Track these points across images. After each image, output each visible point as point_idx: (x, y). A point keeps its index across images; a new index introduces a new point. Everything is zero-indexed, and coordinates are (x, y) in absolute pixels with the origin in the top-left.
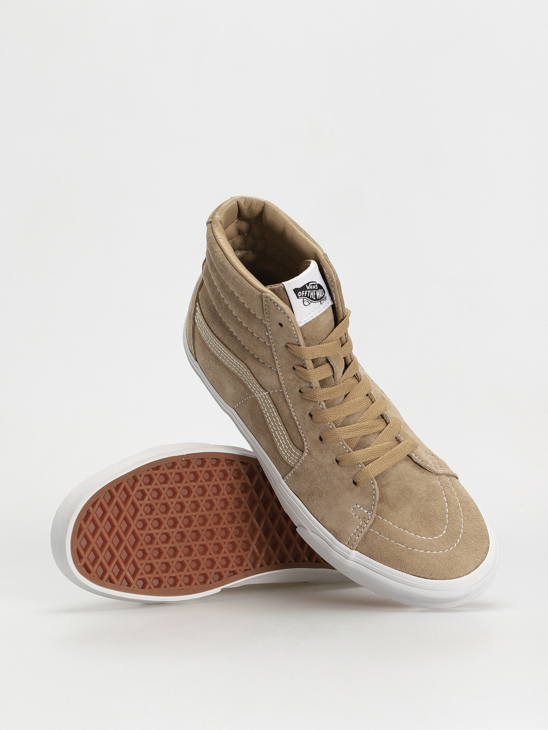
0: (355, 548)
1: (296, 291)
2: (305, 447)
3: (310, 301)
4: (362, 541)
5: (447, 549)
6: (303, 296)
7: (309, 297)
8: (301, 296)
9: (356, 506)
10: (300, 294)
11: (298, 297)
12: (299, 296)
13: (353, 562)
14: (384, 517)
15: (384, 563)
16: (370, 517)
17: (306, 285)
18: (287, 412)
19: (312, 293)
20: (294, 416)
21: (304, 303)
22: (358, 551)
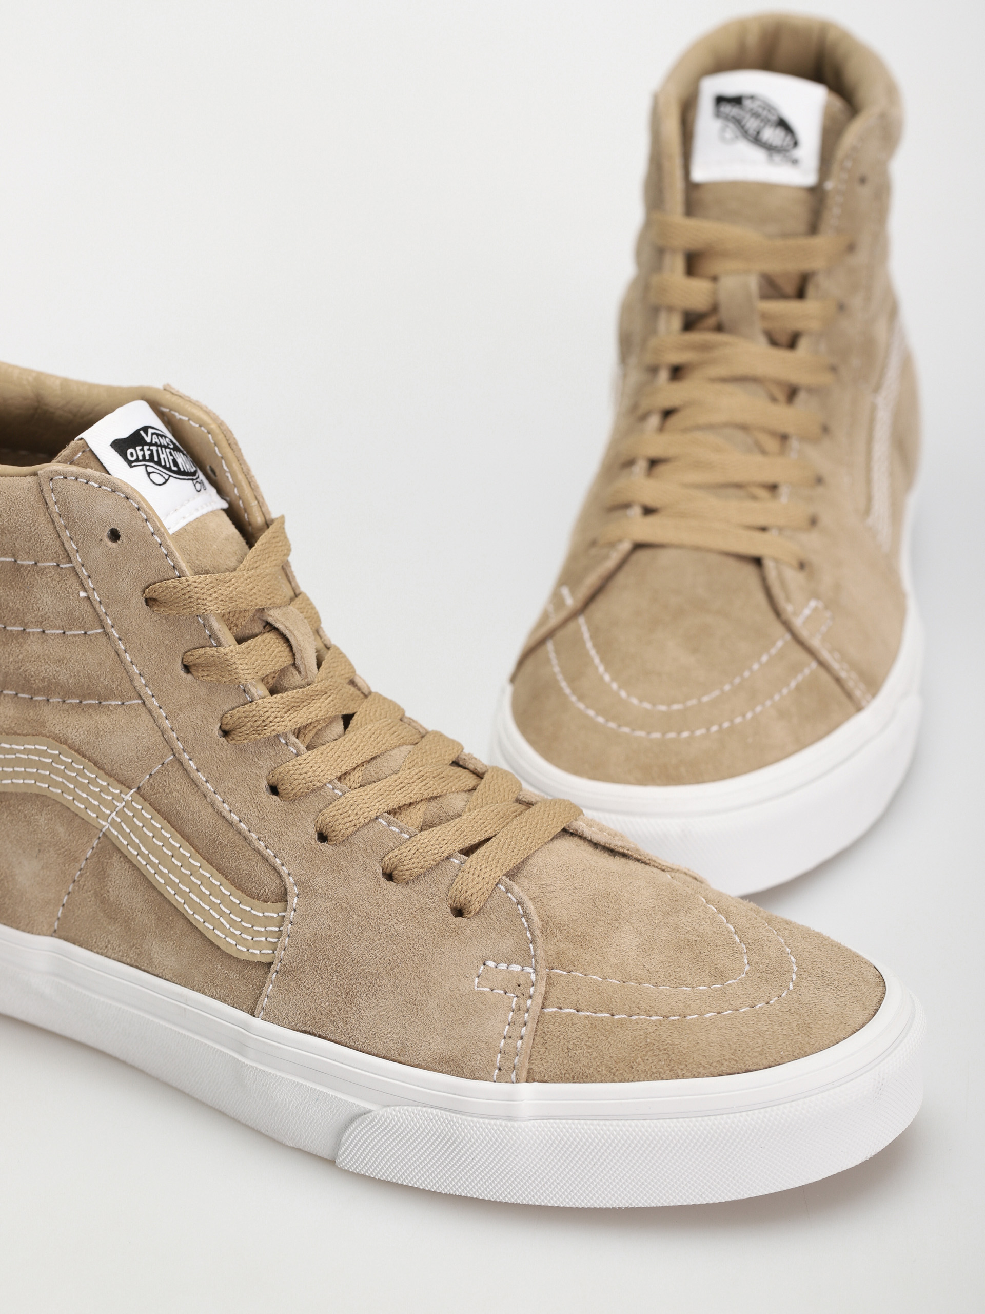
0: (524, 1074)
1: (120, 446)
2: (287, 880)
3: (167, 474)
4: (536, 1048)
5: (775, 996)
6: (141, 458)
7: (159, 463)
8: (137, 460)
9: (482, 967)
10: (132, 454)
11: (130, 463)
12: (132, 459)
13: (536, 1123)
14: (571, 968)
15: (621, 1078)
16: (533, 977)
17: (142, 432)
18: (207, 814)
19: (163, 453)
20: (226, 814)
21: (151, 478)
22: (534, 1081)
